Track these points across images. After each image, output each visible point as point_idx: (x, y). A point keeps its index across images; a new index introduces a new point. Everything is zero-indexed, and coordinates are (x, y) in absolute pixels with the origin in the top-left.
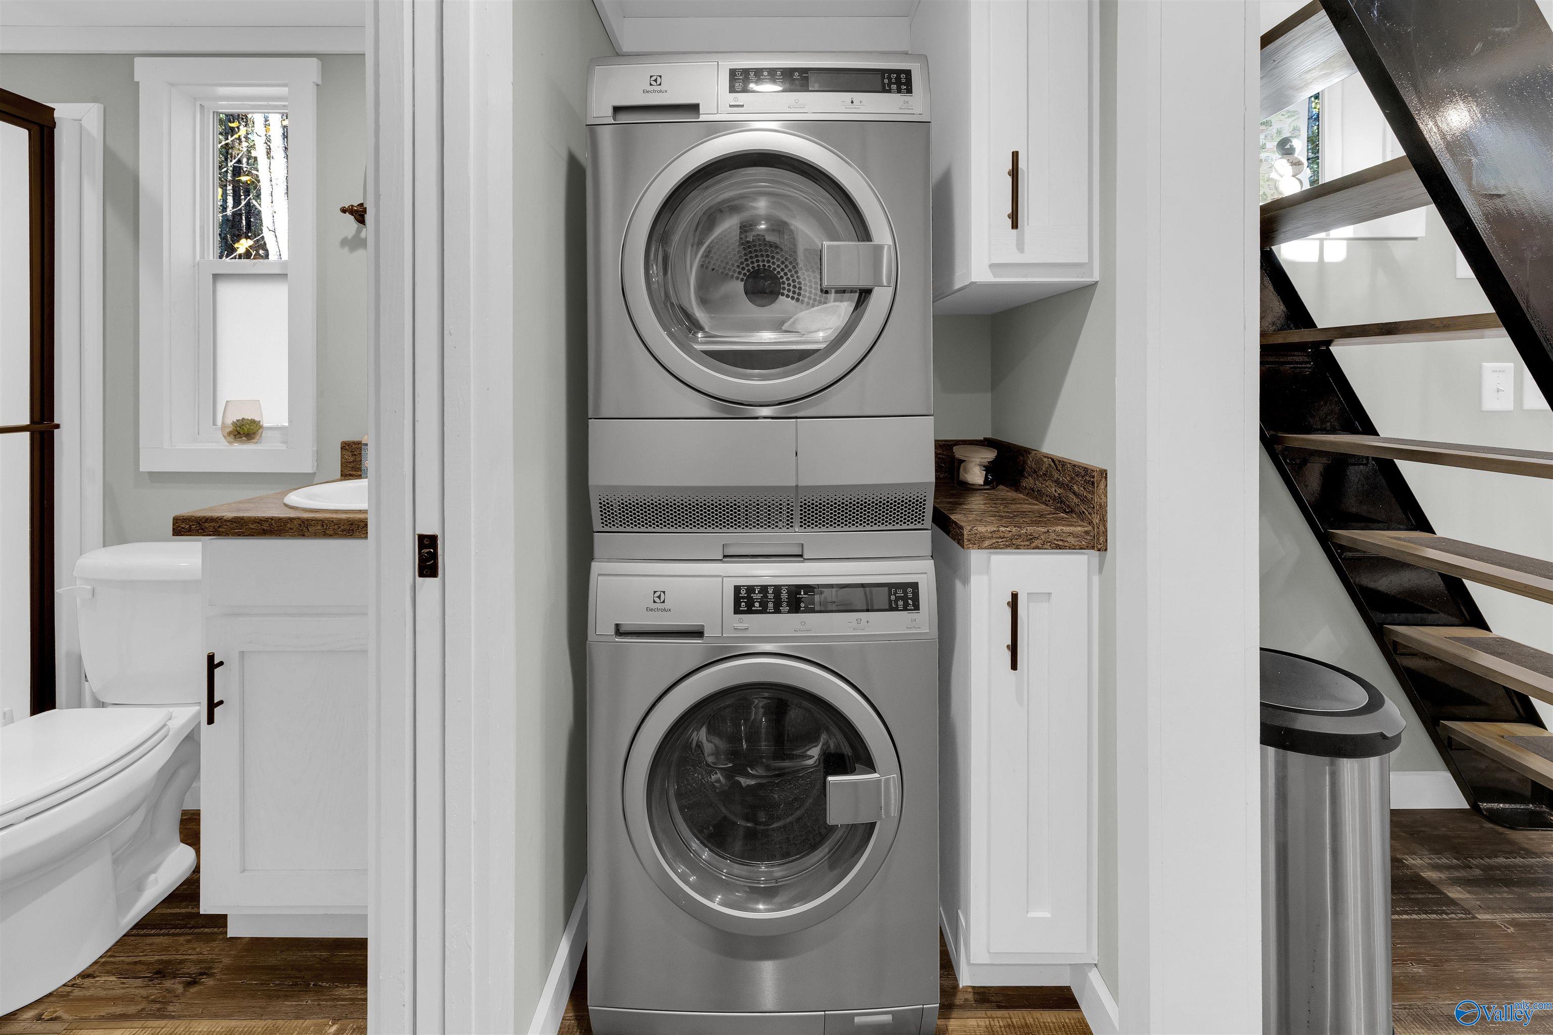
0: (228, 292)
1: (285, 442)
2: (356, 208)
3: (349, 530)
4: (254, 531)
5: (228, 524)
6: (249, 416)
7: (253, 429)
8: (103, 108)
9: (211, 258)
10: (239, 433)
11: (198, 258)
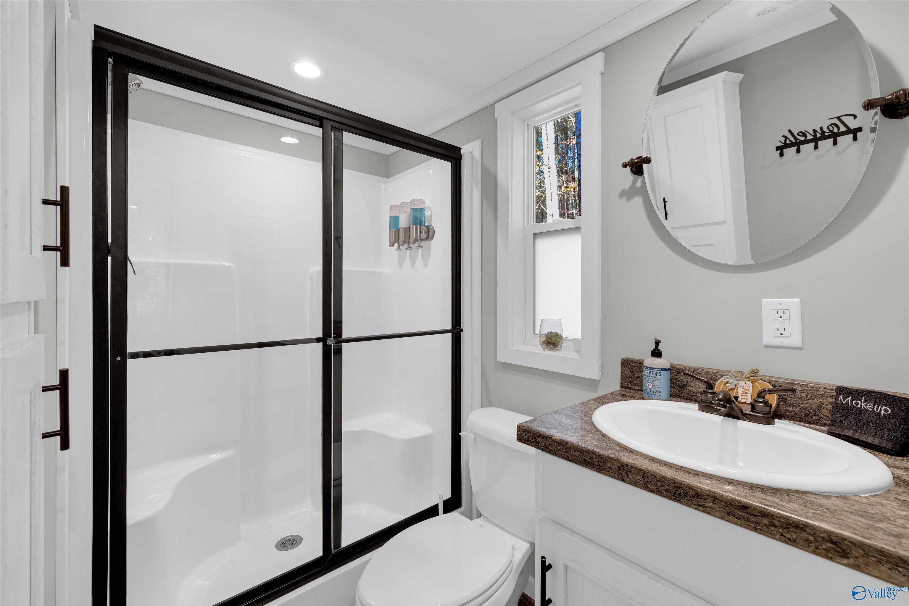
0: (542, 244)
1: (578, 352)
2: (636, 161)
3: (675, 493)
4: (577, 458)
5: (556, 444)
6: (555, 331)
7: (558, 340)
8: (481, 141)
9: (532, 223)
10: (549, 342)
11: (526, 224)
